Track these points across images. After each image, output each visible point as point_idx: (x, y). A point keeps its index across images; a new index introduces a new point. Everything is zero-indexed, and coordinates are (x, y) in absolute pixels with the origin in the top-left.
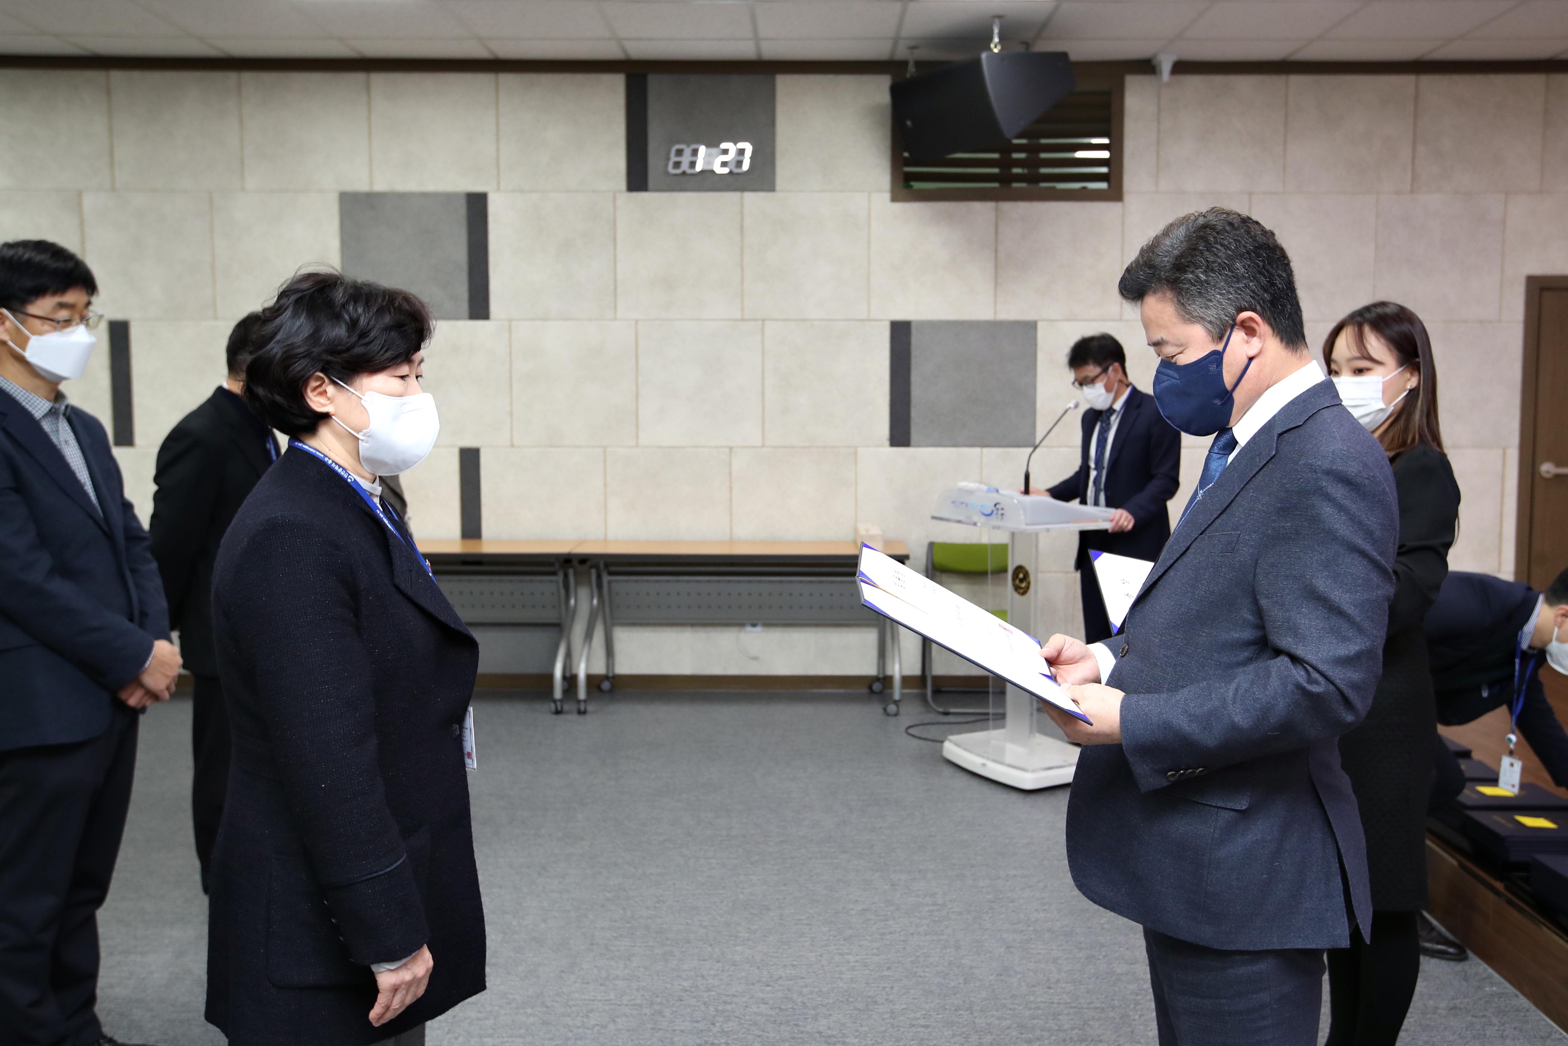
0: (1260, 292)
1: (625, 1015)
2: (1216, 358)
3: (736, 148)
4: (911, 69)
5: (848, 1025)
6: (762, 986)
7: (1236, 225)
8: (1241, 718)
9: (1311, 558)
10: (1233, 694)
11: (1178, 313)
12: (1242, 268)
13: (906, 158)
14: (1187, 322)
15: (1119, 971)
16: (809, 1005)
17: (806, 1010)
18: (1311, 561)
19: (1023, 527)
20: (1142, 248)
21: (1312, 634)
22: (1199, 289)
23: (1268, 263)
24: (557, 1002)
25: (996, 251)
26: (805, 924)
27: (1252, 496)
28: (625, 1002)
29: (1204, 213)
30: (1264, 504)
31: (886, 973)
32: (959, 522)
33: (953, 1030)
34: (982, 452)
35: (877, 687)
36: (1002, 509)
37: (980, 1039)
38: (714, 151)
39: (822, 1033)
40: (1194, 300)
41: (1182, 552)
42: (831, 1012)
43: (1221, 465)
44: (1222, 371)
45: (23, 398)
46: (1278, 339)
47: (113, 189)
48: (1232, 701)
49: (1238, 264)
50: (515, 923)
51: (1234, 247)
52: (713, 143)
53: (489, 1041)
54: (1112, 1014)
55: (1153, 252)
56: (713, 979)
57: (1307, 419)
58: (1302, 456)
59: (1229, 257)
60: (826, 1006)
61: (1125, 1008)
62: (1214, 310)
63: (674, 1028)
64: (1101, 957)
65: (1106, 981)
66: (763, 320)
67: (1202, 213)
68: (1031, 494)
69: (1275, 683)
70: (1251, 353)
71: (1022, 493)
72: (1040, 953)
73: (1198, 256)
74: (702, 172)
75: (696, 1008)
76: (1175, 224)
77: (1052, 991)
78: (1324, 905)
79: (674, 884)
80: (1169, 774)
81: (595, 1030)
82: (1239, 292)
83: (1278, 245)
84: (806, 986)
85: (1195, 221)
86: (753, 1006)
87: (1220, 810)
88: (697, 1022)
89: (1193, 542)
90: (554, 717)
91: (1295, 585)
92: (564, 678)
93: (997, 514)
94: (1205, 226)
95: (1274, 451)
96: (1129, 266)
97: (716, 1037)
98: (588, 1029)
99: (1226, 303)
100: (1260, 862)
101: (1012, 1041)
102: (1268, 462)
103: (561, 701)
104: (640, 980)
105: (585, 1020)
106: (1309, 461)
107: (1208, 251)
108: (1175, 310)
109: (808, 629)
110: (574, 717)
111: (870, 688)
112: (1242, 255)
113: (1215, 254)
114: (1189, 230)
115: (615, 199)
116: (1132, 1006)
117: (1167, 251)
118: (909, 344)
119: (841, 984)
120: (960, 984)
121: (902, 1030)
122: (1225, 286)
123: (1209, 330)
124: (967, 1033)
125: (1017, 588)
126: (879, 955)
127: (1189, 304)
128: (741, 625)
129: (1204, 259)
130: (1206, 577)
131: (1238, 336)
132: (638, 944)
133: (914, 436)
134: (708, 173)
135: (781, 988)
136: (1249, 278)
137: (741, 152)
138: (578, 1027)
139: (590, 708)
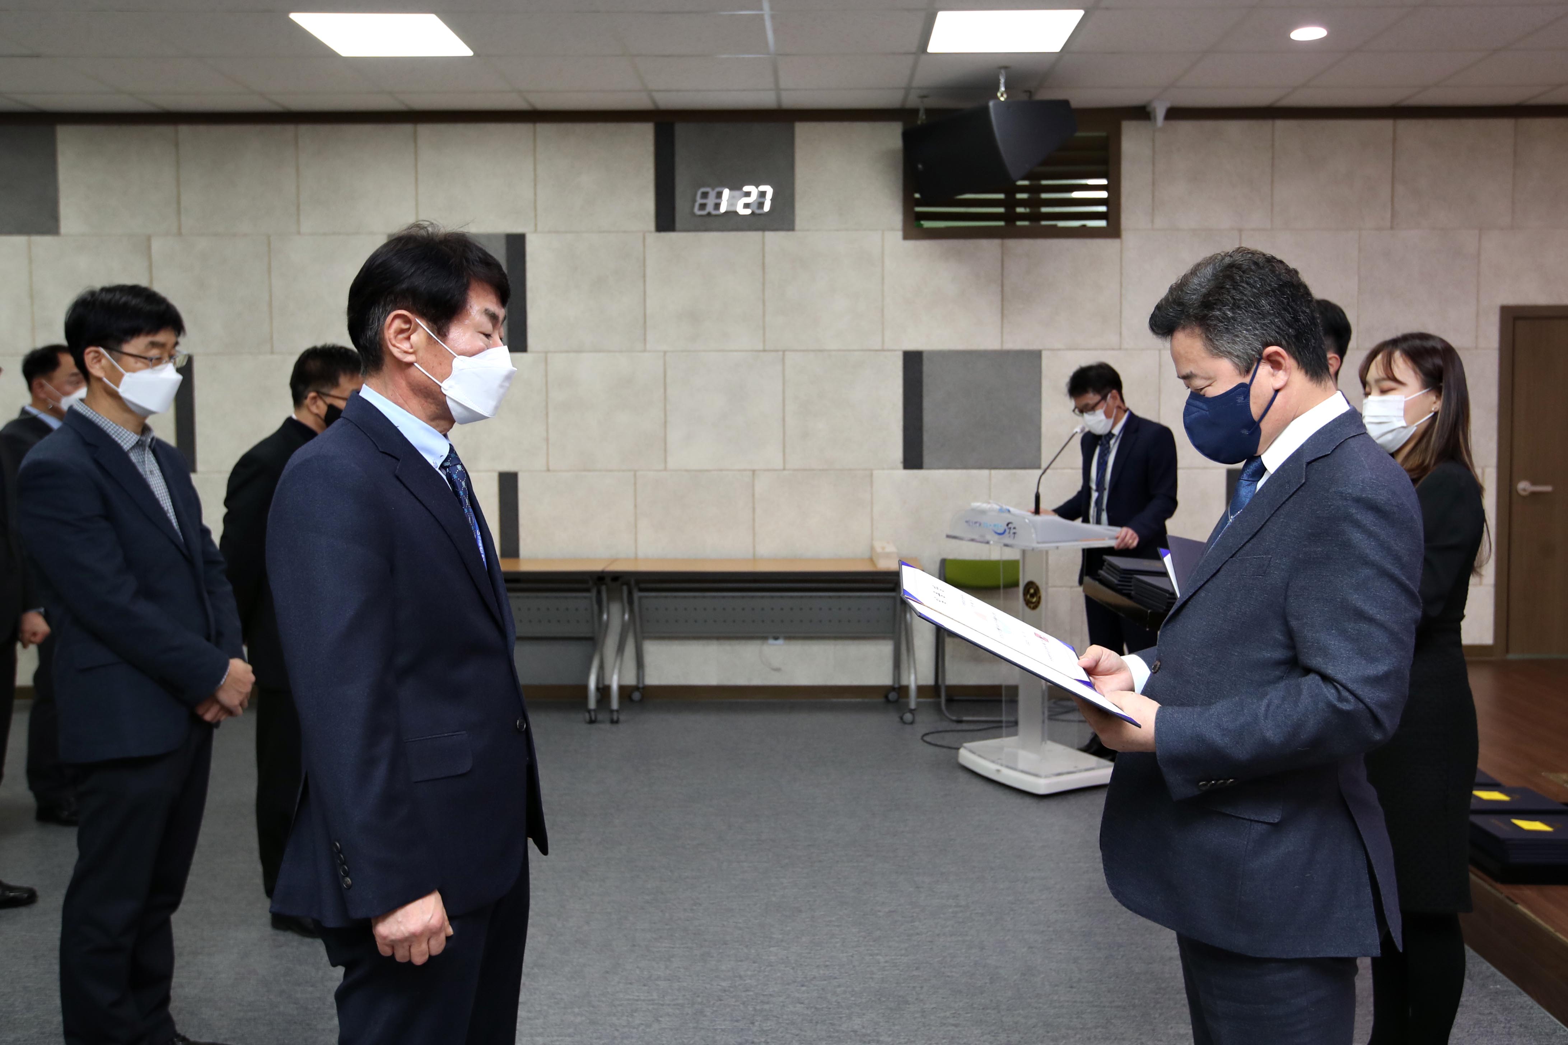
0: (1286, 328)
1: (668, 1015)
2: (1243, 390)
3: (757, 191)
4: (922, 116)
5: (881, 1024)
6: (797, 986)
7: (1261, 265)
8: (1272, 732)
9: (1341, 581)
10: (1264, 710)
11: (1207, 348)
12: (1268, 305)
13: (917, 199)
14: (1215, 357)
15: (1137, 970)
16: (843, 1004)
17: (841, 1010)
18: (1342, 585)
19: (1035, 545)
20: (1171, 286)
21: (1341, 654)
22: (1227, 325)
23: (1292, 300)
24: (603, 1001)
25: (1002, 286)
26: (835, 926)
27: (1283, 522)
28: (668, 1002)
29: (1230, 253)
30: (1294, 529)
31: (915, 973)
32: (973, 540)
33: (981, 1029)
34: (990, 474)
35: (892, 696)
36: (1014, 528)
37: (1008, 1037)
38: (737, 193)
39: (857, 1032)
40: (1222, 336)
41: (1212, 574)
42: (864, 1012)
43: (1251, 491)
44: (1249, 403)
45: (113, 432)
46: (1303, 372)
47: (180, 234)
48: (1263, 717)
49: (1263, 301)
50: (559, 925)
51: (1260, 285)
52: (736, 186)
53: (540, 1040)
54: (1133, 1013)
55: (1182, 291)
56: (751, 979)
57: (1335, 449)
58: (1332, 484)
59: (1254, 295)
60: (859, 1006)
61: (1145, 1007)
62: (1241, 345)
63: (715, 1027)
64: (1119, 957)
65: (1126, 980)
66: (784, 351)
67: (1228, 253)
68: (1041, 514)
69: (1305, 699)
70: (1278, 385)
71: (1033, 513)
72: (1060, 953)
73: (1225, 294)
74: (726, 213)
75: (736, 1008)
76: (1203, 263)
77: (1074, 990)
78: (1354, 915)
79: (709, 887)
80: (1201, 783)
81: (641, 1029)
82: (1265, 328)
83: (1301, 283)
84: (839, 986)
85: (1221, 261)
86: (790, 1006)
87: (1253, 823)
88: (737, 1021)
89: (1223, 565)
90: (589, 726)
91: (1326, 608)
92: (598, 689)
93: (1009, 533)
94: (1231, 266)
95: (1304, 478)
96: (1159, 303)
97: (756, 1035)
98: (634, 1028)
99: (1252, 338)
100: (1292, 873)
101: (1039, 1039)
102: (1298, 490)
103: (594, 710)
104: (680, 980)
105: (630, 1019)
106: (1340, 489)
107: (1234, 289)
108: (1204, 345)
109: (827, 642)
110: (607, 726)
111: (886, 697)
112: (1267, 293)
113: (1241, 292)
114: (1216, 269)
115: (644, 238)
116: (1152, 1005)
117: (1196, 290)
118: (921, 372)
119: (873, 985)
120: (986, 983)
121: (933, 1028)
122: (1251, 322)
123: (1235, 363)
124: (996, 1032)
125: (1028, 603)
126: (907, 956)
127: (1217, 340)
128: (764, 638)
129: (1230, 297)
130: (1238, 599)
131: (1264, 370)
132: (678, 946)
133: (927, 459)
134: (732, 214)
135: (816, 988)
136: (1274, 314)
137: (763, 194)
138: (624, 1026)
139: (622, 717)
